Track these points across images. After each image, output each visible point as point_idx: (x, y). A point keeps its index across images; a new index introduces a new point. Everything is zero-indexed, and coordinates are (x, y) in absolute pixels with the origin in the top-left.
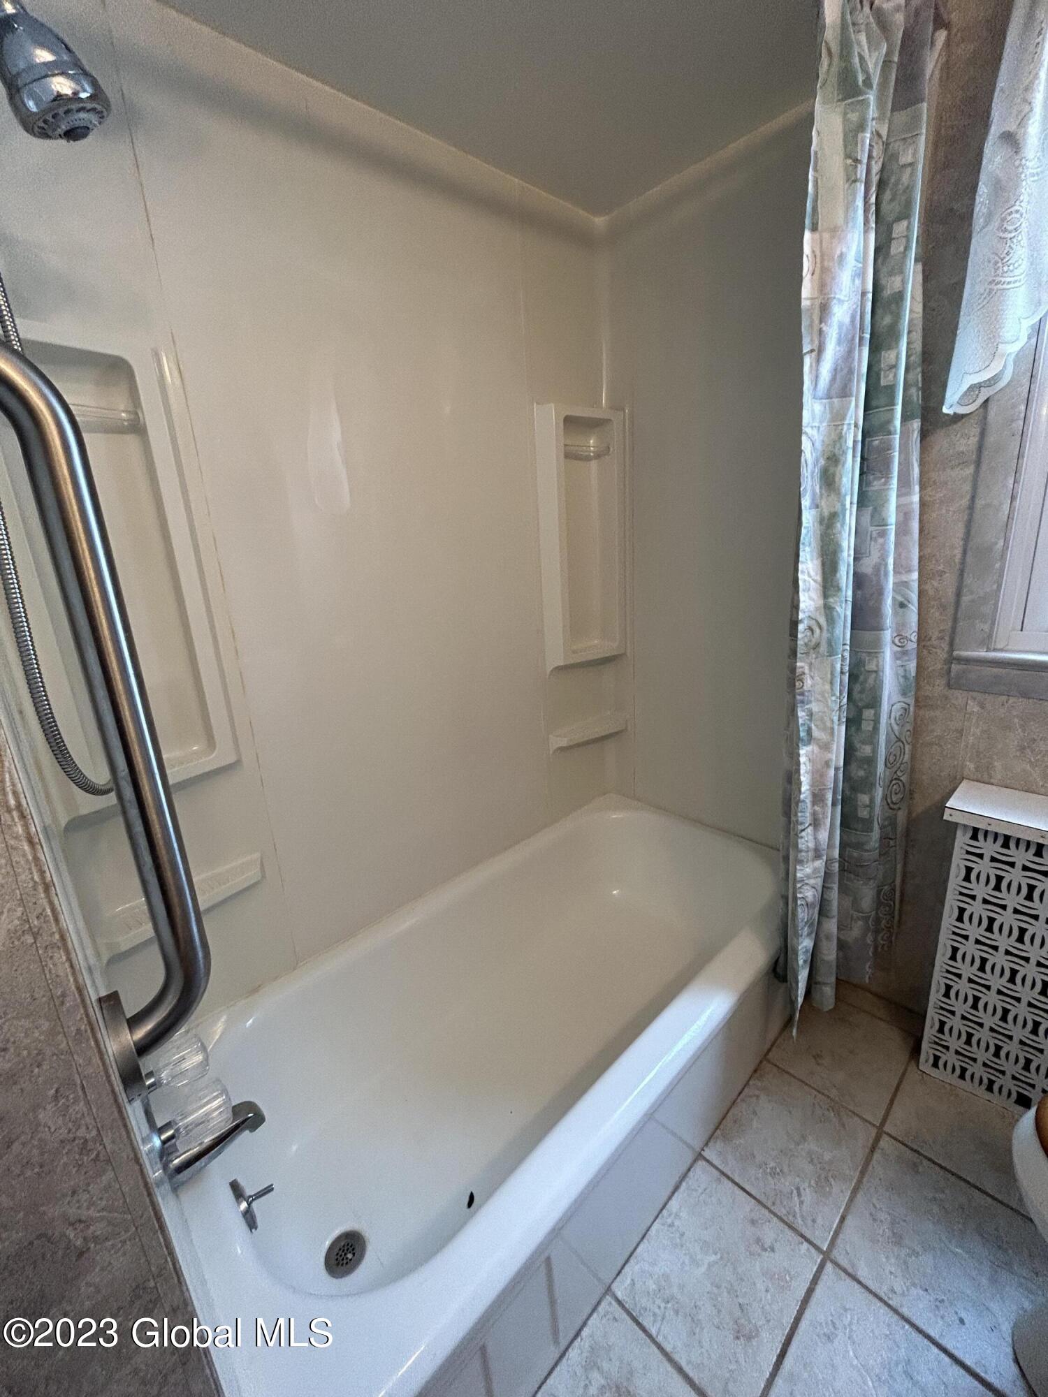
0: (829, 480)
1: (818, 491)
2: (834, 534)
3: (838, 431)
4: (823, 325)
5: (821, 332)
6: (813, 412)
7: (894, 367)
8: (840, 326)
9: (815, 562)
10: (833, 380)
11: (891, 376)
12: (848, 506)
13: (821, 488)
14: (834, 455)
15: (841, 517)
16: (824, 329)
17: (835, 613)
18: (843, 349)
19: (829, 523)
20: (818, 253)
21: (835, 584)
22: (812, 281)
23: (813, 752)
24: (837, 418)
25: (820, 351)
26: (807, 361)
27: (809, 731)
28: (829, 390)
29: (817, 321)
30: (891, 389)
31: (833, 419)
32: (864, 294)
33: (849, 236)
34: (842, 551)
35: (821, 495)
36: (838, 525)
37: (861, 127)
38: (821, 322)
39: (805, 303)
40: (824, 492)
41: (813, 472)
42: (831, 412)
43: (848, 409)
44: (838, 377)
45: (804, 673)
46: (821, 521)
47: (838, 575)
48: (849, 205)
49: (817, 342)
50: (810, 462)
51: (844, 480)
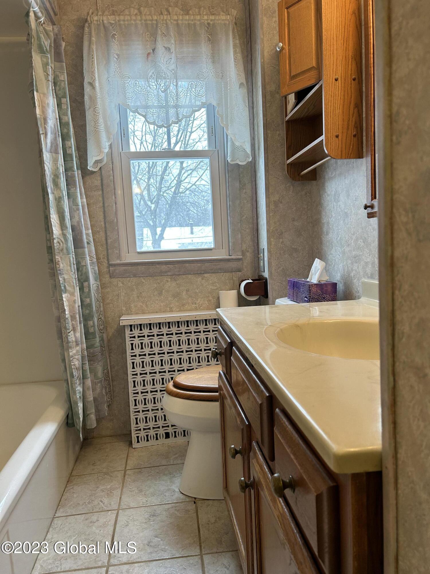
0: (56, 184)
1: (53, 187)
2: (61, 205)
3: (56, 166)
4: (45, 125)
5: (45, 128)
6: (47, 156)
7: (71, 147)
8: (51, 127)
9: (56, 215)
10: (51, 146)
11: (70, 150)
12: (65, 195)
13: (53, 186)
14: (56, 175)
15: (63, 199)
16: (46, 127)
17: (67, 237)
18: (53, 136)
19: (59, 200)
20: (40, 100)
21: (65, 225)
22: (39, 109)
23: (68, 296)
24: (55, 161)
25: (46, 134)
26: (42, 137)
27: (65, 287)
28: (51, 150)
29: (43, 124)
30: (71, 155)
31: (54, 161)
32: (56, 119)
33: (50, 98)
34: (65, 212)
35: (54, 189)
36: (62, 202)
37: (47, 64)
38: (45, 124)
39: (38, 116)
40: (55, 188)
41: (50, 179)
42: (53, 158)
43: (58, 158)
44: (53, 145)
45: (59, 261)
46: (56, 199)
47: (65, 222)
48: (48, 88)
49: (44, 131)
50: (48, 175)
51: (62, 185)
